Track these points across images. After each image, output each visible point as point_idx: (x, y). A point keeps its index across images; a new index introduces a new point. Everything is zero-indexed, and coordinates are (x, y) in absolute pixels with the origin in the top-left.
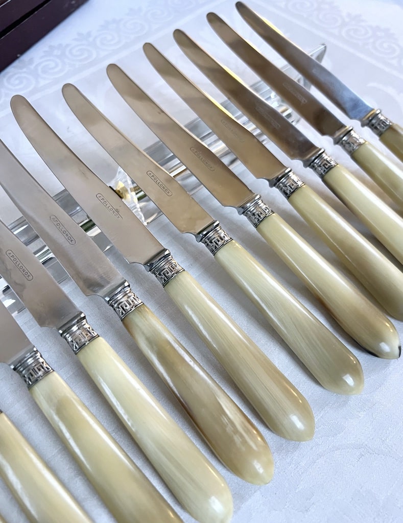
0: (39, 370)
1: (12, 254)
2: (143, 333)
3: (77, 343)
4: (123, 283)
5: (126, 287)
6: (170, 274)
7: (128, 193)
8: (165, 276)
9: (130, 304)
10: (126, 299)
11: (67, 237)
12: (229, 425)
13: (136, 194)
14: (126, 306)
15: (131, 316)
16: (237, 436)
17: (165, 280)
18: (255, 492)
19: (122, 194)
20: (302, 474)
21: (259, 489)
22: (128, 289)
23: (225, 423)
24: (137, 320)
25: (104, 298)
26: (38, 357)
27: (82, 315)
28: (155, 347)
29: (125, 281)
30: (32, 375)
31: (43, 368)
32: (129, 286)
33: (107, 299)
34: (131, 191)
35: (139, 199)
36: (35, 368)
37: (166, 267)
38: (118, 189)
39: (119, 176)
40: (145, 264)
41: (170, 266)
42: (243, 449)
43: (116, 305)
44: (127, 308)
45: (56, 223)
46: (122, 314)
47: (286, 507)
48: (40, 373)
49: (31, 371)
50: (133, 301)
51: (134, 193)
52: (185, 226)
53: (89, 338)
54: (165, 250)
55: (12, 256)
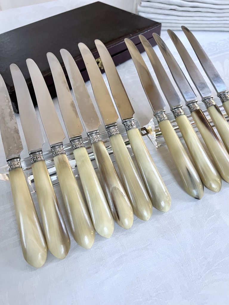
7: (152, 132)
13: (156, 133)
19: (149, 131)
20: (204, 286)
34: (154, 131)
38: (148, 129)
39: (150, 124)
47: (192, 299)
51: (155, 132)
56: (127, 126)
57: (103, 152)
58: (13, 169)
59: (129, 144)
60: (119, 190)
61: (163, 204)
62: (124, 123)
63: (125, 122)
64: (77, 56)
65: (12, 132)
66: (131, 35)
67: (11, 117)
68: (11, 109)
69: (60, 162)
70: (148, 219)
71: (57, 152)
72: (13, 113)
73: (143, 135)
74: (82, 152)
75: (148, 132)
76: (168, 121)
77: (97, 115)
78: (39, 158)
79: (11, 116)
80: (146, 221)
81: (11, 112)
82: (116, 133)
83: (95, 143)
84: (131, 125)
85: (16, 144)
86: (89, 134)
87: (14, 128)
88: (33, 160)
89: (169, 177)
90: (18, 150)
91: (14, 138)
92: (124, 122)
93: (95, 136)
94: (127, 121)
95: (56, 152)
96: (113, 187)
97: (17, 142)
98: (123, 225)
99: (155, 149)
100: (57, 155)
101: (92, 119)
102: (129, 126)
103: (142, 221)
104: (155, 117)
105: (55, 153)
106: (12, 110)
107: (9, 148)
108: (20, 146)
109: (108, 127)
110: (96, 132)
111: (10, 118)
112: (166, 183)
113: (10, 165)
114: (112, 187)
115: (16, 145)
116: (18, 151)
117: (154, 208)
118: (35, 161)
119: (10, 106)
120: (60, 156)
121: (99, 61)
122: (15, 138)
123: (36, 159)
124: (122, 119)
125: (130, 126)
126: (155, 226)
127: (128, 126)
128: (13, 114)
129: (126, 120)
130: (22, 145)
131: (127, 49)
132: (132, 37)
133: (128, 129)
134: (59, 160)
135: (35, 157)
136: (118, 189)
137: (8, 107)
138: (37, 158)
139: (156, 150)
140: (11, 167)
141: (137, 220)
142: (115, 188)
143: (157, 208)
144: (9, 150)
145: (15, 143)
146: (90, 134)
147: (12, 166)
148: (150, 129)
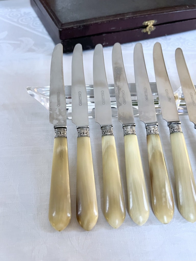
0: (110, 132)
1: (124, 92)
2: (152, 143)
3: (127, 132)
4: (156, 123)
5: (156, 125)
6: (176, 130)
8: (174, 130)
9: (154, 131)
10: (154, 129)
11: (146, 98)
12: (164, 193)
14: (152, 131)
15: (152, 135)
16: (165, 199)
17: (172, 131)
18: (158, 225)
21: (160, 225)
22: (156, 126)
23: (163, 191)
24: (153, 138)
25: (145, 124)
26: (111, 128)
27: (135, 125)
28: (154, 150)
29: (157, 123)
30: (106, 132)
31: (111, 133)
32: (157, 125)
33: (147, 125)
34: (179, 99)
35: (180, 105)
36: (109, 131)
37: (176, 127)
40: (168, 122)
41: (178, 128)
42: (164, 204)
43: (148, 129)
44: (152, 132)
45: (145, 91)
46: (149, 133)
48: (109, 133)
49: (107, 131)
50: (155, 131)
51: (180, 101)
52: (193, 119)
53: (132, 133)
54: (179, 121)
55: (123, 93)
64: (130, 13)
66: (187, 7)
121: (149, 24)
132: (188, 9)
148: (176, 96)
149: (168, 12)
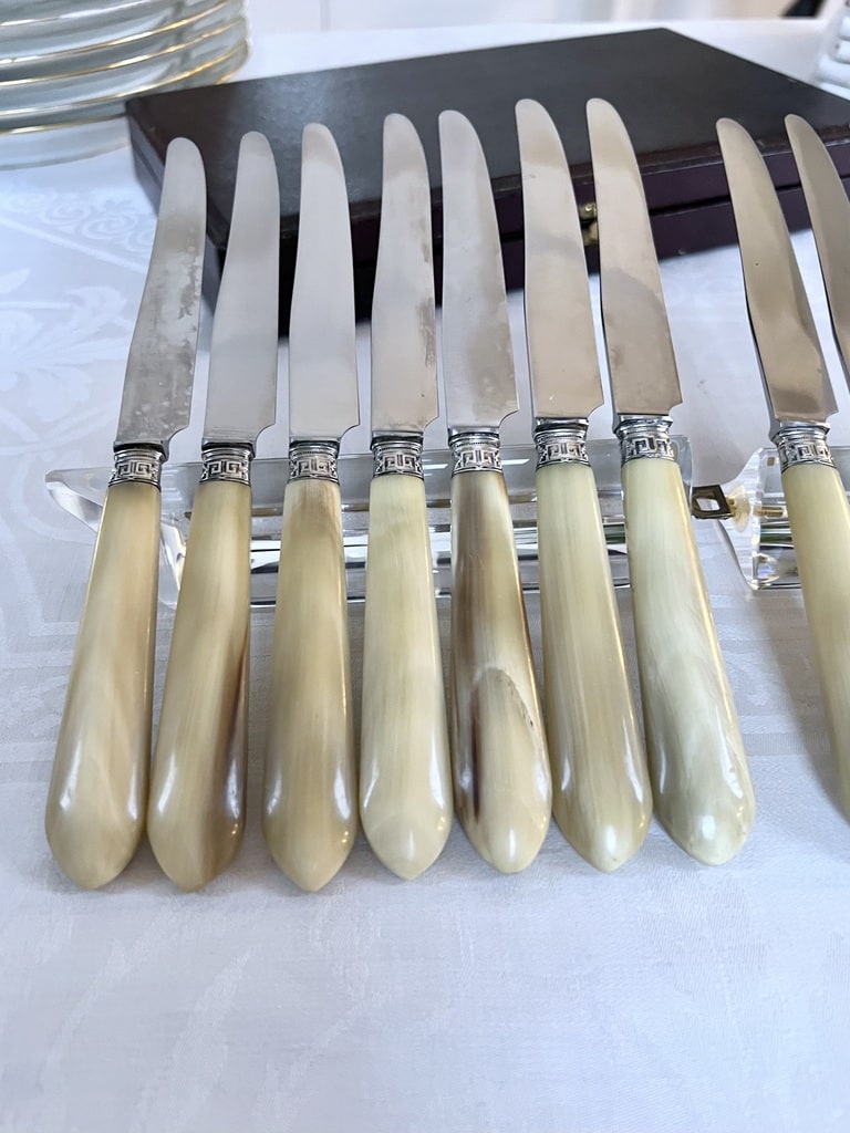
56: (630, 440)
57: (490, 517)
58: (126, 484)
59: (621, 539)
60: (514, 692)
61: (707, 826)
62: (619, 427)
63: (627, 423)
65: (171, 357)
67: (182, 306)
68: (193, 280)
69: (304, 506)
70: (615, 866)
71: (307, 467)
72: (198, 293)
73: (698, 513)
74: (404, 495)
75: (726, 509)
76: (833, 471)
77: (511, 369)
78: (231, 468)
79: (186, 300)
80: (604, 871)
81: (191, 288)
82: (572, 457)
83: (469, 472)
84: (651, 440)
85: (170, 400)
86: (455, 433)
87: (183, 344)
88: (210, 470)
89: (778, 724)
90: (166, 422)
91: (169, 378)
92: (622, 424)
93: (478, 447)
94: (636, 422)
95: (303, 465)
96: (490, 669)
97: (174, 396)
98: (489, 850)
99: (745, 593)
100: (300, 478)
101: (486, 380)
102: (637, 443)
103: (585, 864)
104: (773, 445)
105: (296, 467)
106: (199, 283)
107: (139, 409)
108: (181, 413)
109: (545, 427)
110: (488, 430)
111: (182, 310)
112: (752, 745)
113: (121, 467)
114: (487, 666)
115: (166, 404)
116: (166, 426)
117: (656, 830)
118: (213, 478)
119: (194, 269)
120: (314, 484)
122: (175, 377)
123: (219, 471)
124: (618, 411)
125: (644, 445)
126: (639, 908)
127: (634, 441)
128: (196, 298)
129: (635, 417)
130: (189, 408)
131: (728, 198)
133: (632, 453)
134: (304, 495)
135: (220, 463)
136: (511, 683)
137: (186, 271)
138: (224, 468)
139: (749, 597)
140: (119, 472)
141: (560, 854)
142: (498, 676)
143: (674, 830)
144: (138, 413)
145: (168, 396)
146: (458, 435)
147: (126, 470)
148: (738, 500)
149: (677, 165)
